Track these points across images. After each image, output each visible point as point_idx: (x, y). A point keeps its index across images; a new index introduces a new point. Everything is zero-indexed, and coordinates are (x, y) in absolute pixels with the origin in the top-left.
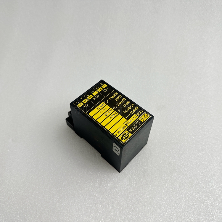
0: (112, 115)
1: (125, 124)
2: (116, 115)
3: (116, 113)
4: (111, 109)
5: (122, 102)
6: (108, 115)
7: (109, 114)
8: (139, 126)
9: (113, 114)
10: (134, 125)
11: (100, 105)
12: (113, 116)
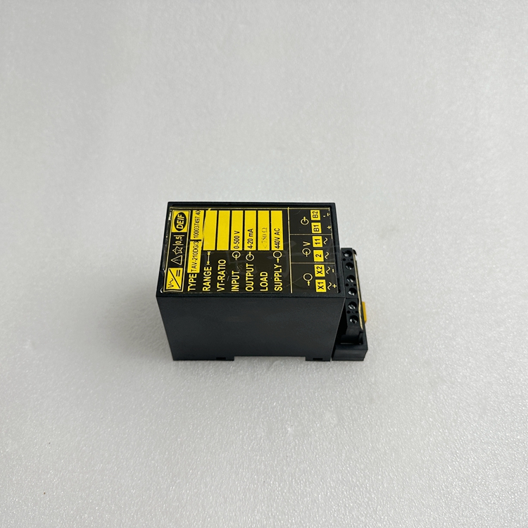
0: (241, 239)
1: (200, 240)
2: (233, 245)
3: (237, 247)
4: (254, 249)
5: (247, 279)
6: (247, 233)
7: (247, 237)
8: (172, 255)
9: (241, 241)
10: (184, 251)
11: (281, 240)
12: (237, 239)
